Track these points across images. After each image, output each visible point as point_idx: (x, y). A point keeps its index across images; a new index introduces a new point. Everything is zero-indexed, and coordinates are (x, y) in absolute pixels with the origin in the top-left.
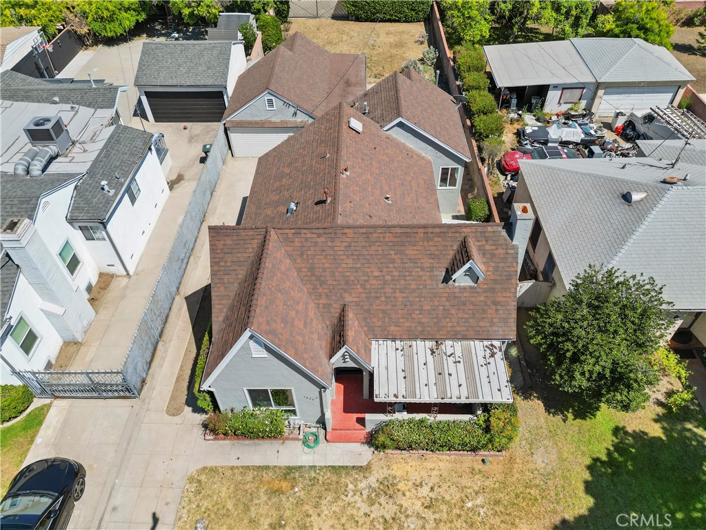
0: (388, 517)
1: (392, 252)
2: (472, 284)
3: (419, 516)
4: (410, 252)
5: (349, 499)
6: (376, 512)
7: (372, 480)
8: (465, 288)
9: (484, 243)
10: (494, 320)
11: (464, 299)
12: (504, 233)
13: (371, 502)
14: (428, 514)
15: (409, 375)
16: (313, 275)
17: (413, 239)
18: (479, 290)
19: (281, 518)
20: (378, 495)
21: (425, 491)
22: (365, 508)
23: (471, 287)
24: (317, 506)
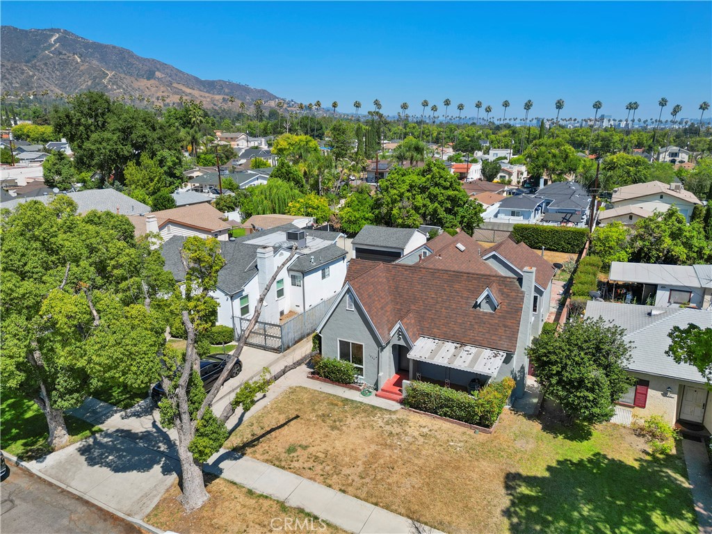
1: (446, 285)
2: (492, 311)
4: (457, 286)
8: (486, 313)
9: (503, 287)
10: (503, 337)
11: (484, 320)
12: (517, 283)
13: (387, 424)
16: (397, 291)
17: (459, 279)
18: (495, 316)
19: (331, 413)
20: (393, 423)
22: (382, 424)
23: (491, 313)
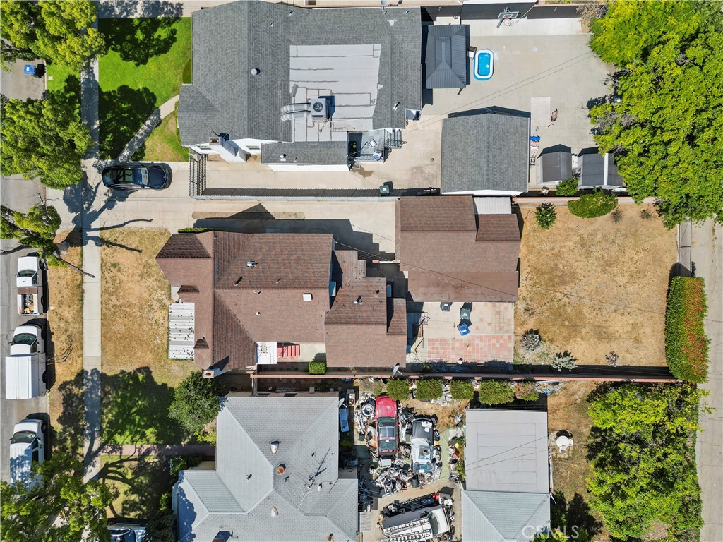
0: (153, 306)
3: (153, 317)
5: (159, 292)
6: (154, 302)
7: (166, 301)
13: (158, 300)
14: (154, 322)
15: (180, 318)
19: (152, 267)
20: (160, 303)
21: (162, 321)
22: (155, 298)
24: (156, 280)
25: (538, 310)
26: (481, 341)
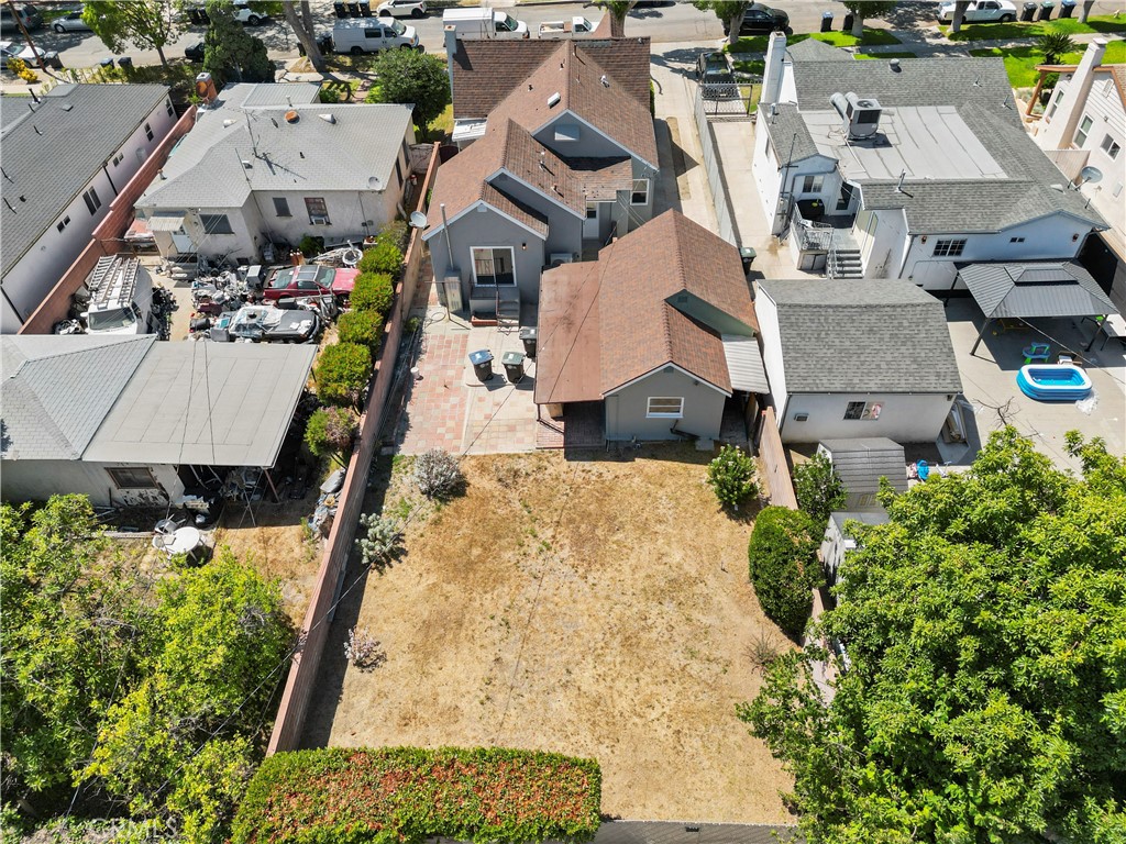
25: (513, 495)
26: (454, 406)
